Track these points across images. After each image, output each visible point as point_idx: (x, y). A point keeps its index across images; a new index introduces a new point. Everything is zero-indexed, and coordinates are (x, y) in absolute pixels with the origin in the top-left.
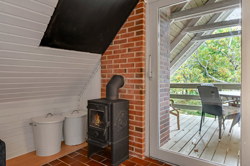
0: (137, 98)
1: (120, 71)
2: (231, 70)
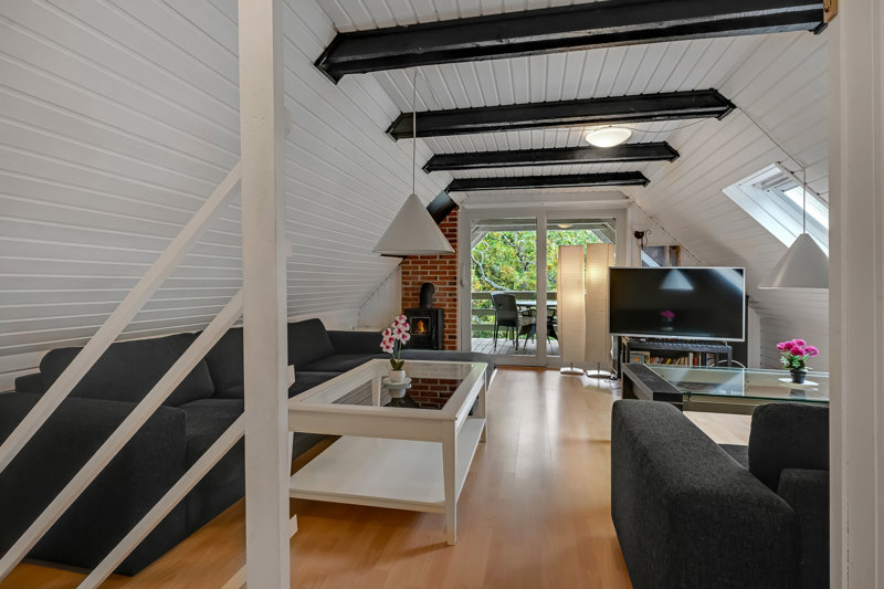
0: (450, 305)
1: (429, 278)
2: (517, 269)
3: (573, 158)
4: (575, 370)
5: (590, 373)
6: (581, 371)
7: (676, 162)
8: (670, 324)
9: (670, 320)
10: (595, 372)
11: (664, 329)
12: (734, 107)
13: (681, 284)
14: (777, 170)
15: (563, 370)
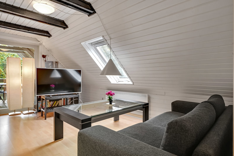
3: (23, 14)
4: (16, 113)
5: (25, 112)
6: (20, 113)
7: (66, 30)
8: (54, 89)
9: (53, 88)
10: (27, 112)
11: (51, 91)
12: (96, 13)
13: (57, 75)
14: (102, 38)
15: (10, 114)
